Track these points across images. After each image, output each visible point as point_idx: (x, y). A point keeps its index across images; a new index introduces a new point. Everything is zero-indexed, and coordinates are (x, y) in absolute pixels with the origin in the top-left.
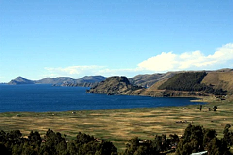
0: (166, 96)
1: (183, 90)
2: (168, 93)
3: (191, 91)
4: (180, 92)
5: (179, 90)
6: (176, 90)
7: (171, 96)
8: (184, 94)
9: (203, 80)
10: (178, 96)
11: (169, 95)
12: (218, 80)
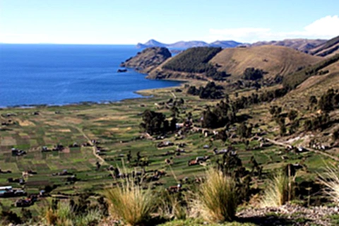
0: (160, 78)
1: (183, 71)
2: (164, 74)
3: (191, 72)
4: (179, 73)
5: (179, 70)
6: (175, 70)
7: (166, 79)
8: (183, 76)
9: (214, 58)
10: (174, 79)
11: (164, 77)
12: (230, 58)
